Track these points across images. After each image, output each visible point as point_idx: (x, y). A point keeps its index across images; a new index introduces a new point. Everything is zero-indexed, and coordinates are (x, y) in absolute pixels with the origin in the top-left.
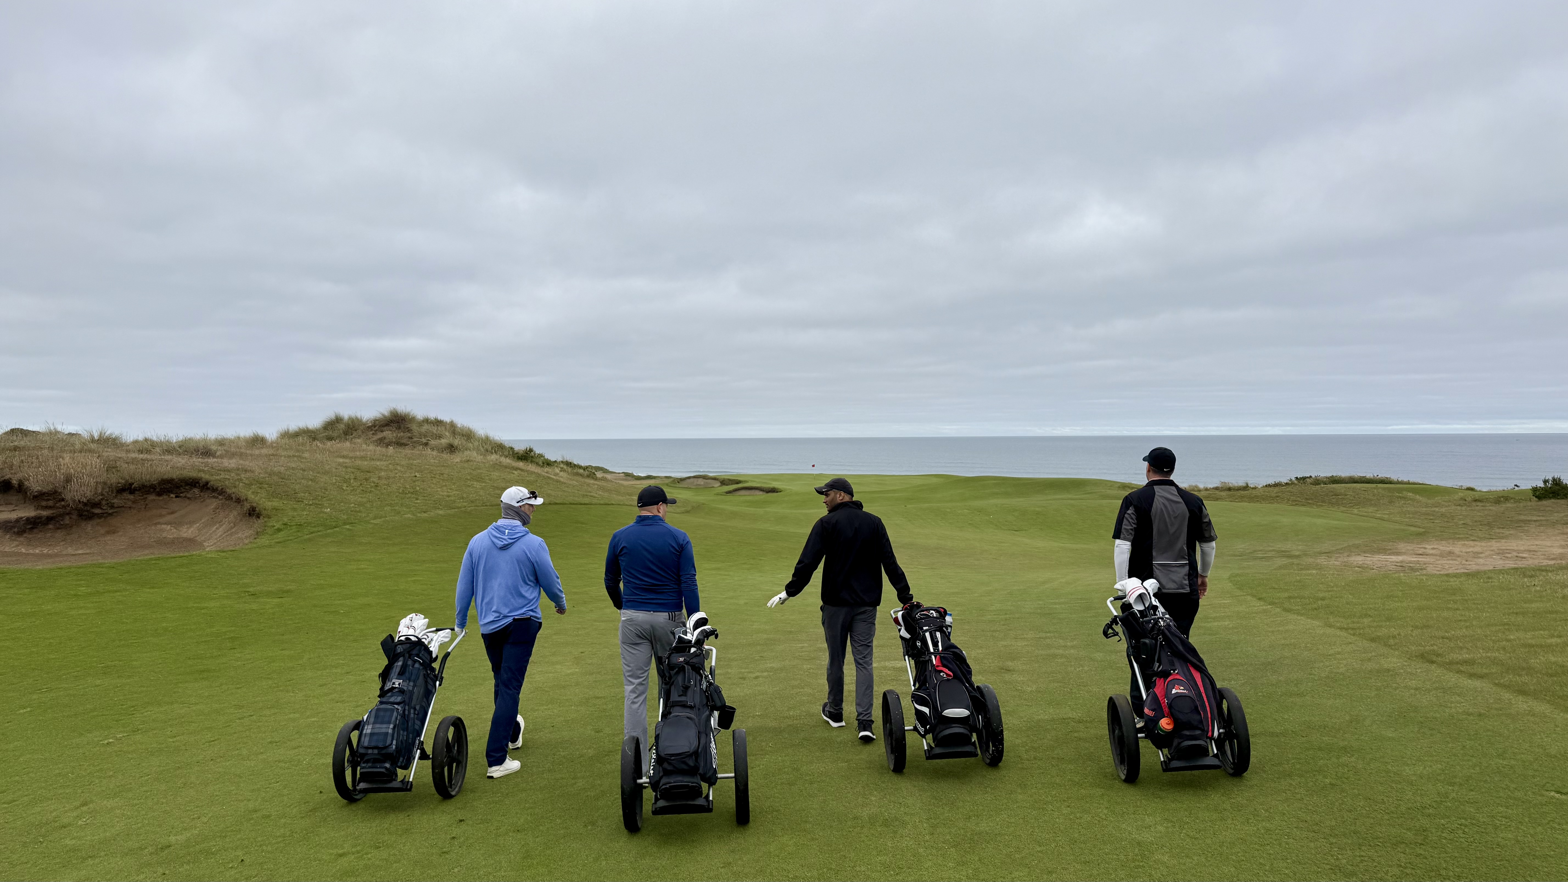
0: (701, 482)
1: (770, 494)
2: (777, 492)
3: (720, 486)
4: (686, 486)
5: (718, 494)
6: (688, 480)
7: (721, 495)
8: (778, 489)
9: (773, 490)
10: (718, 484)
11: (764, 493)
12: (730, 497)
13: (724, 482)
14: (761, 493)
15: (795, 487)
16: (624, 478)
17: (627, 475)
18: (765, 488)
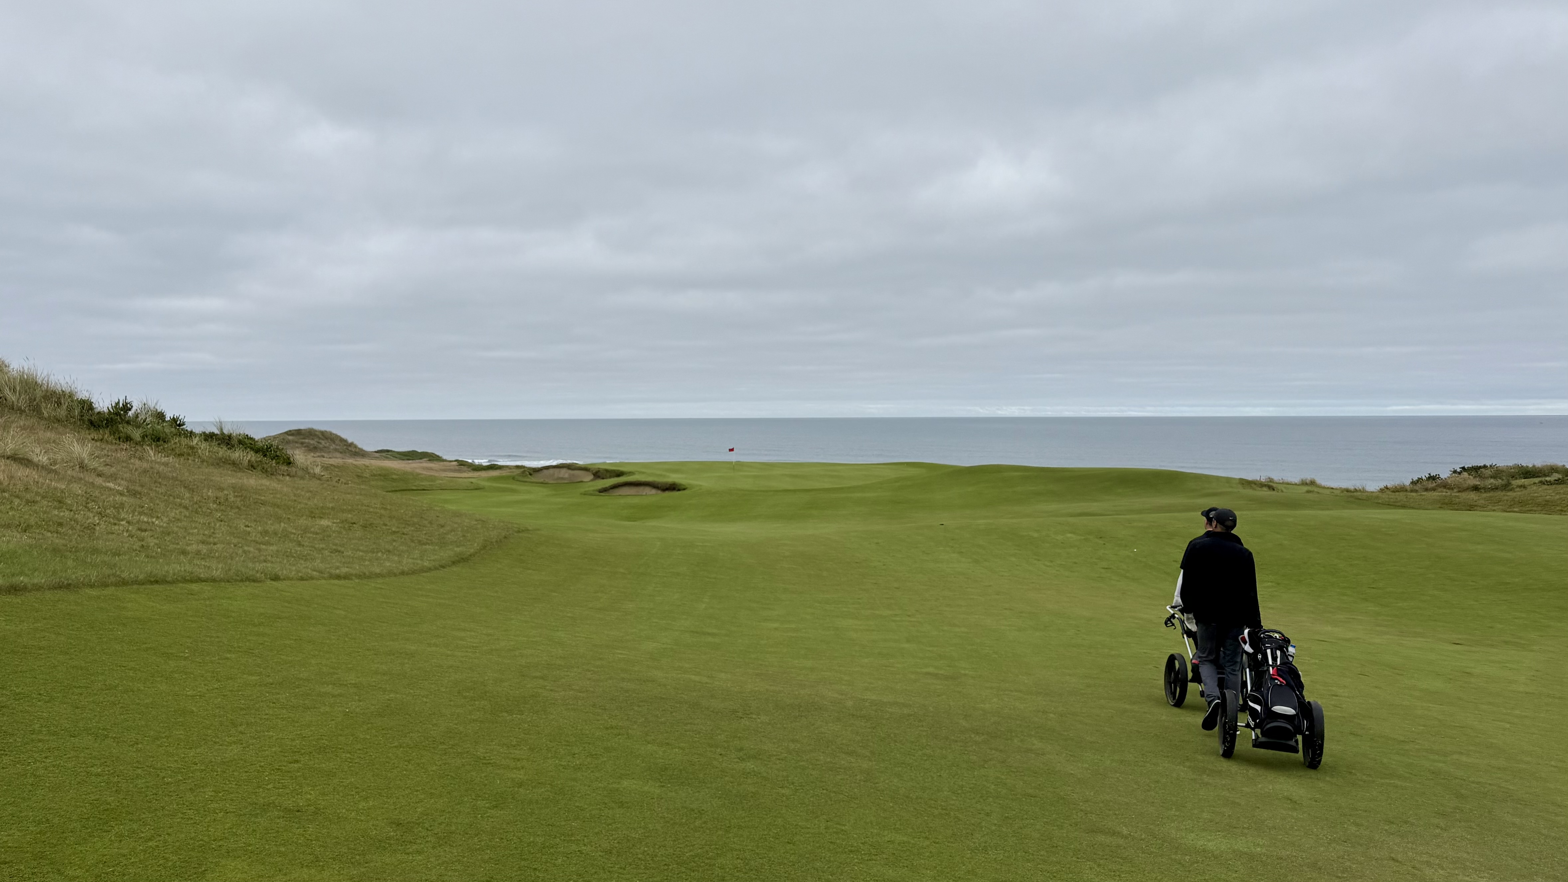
0: (565, 473)
1: (667, 494)
2: (679, 490)
3: (592, 480)
4: (542, 480)
5: (585, 494)
6: (545, 471)
7: (591, 495)
8: (681, 485)
9: (673, 487)
10: (589, 477)
11: (659, 492)
12: (604, 499)
13: (598, 474)
14: (654, 491)
15: (704, 482)
16: (457, 468)
17: (462, 463)
18: (659, 483)
